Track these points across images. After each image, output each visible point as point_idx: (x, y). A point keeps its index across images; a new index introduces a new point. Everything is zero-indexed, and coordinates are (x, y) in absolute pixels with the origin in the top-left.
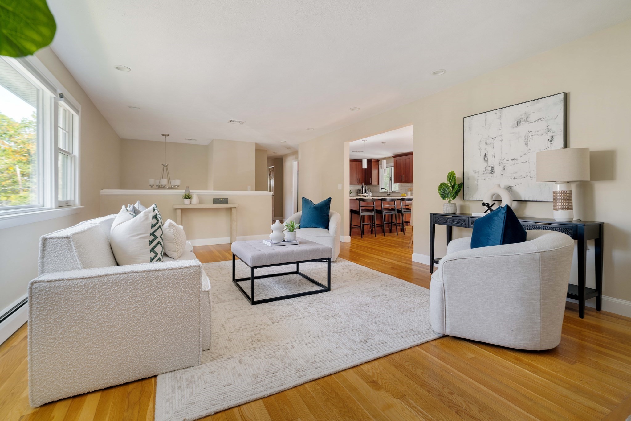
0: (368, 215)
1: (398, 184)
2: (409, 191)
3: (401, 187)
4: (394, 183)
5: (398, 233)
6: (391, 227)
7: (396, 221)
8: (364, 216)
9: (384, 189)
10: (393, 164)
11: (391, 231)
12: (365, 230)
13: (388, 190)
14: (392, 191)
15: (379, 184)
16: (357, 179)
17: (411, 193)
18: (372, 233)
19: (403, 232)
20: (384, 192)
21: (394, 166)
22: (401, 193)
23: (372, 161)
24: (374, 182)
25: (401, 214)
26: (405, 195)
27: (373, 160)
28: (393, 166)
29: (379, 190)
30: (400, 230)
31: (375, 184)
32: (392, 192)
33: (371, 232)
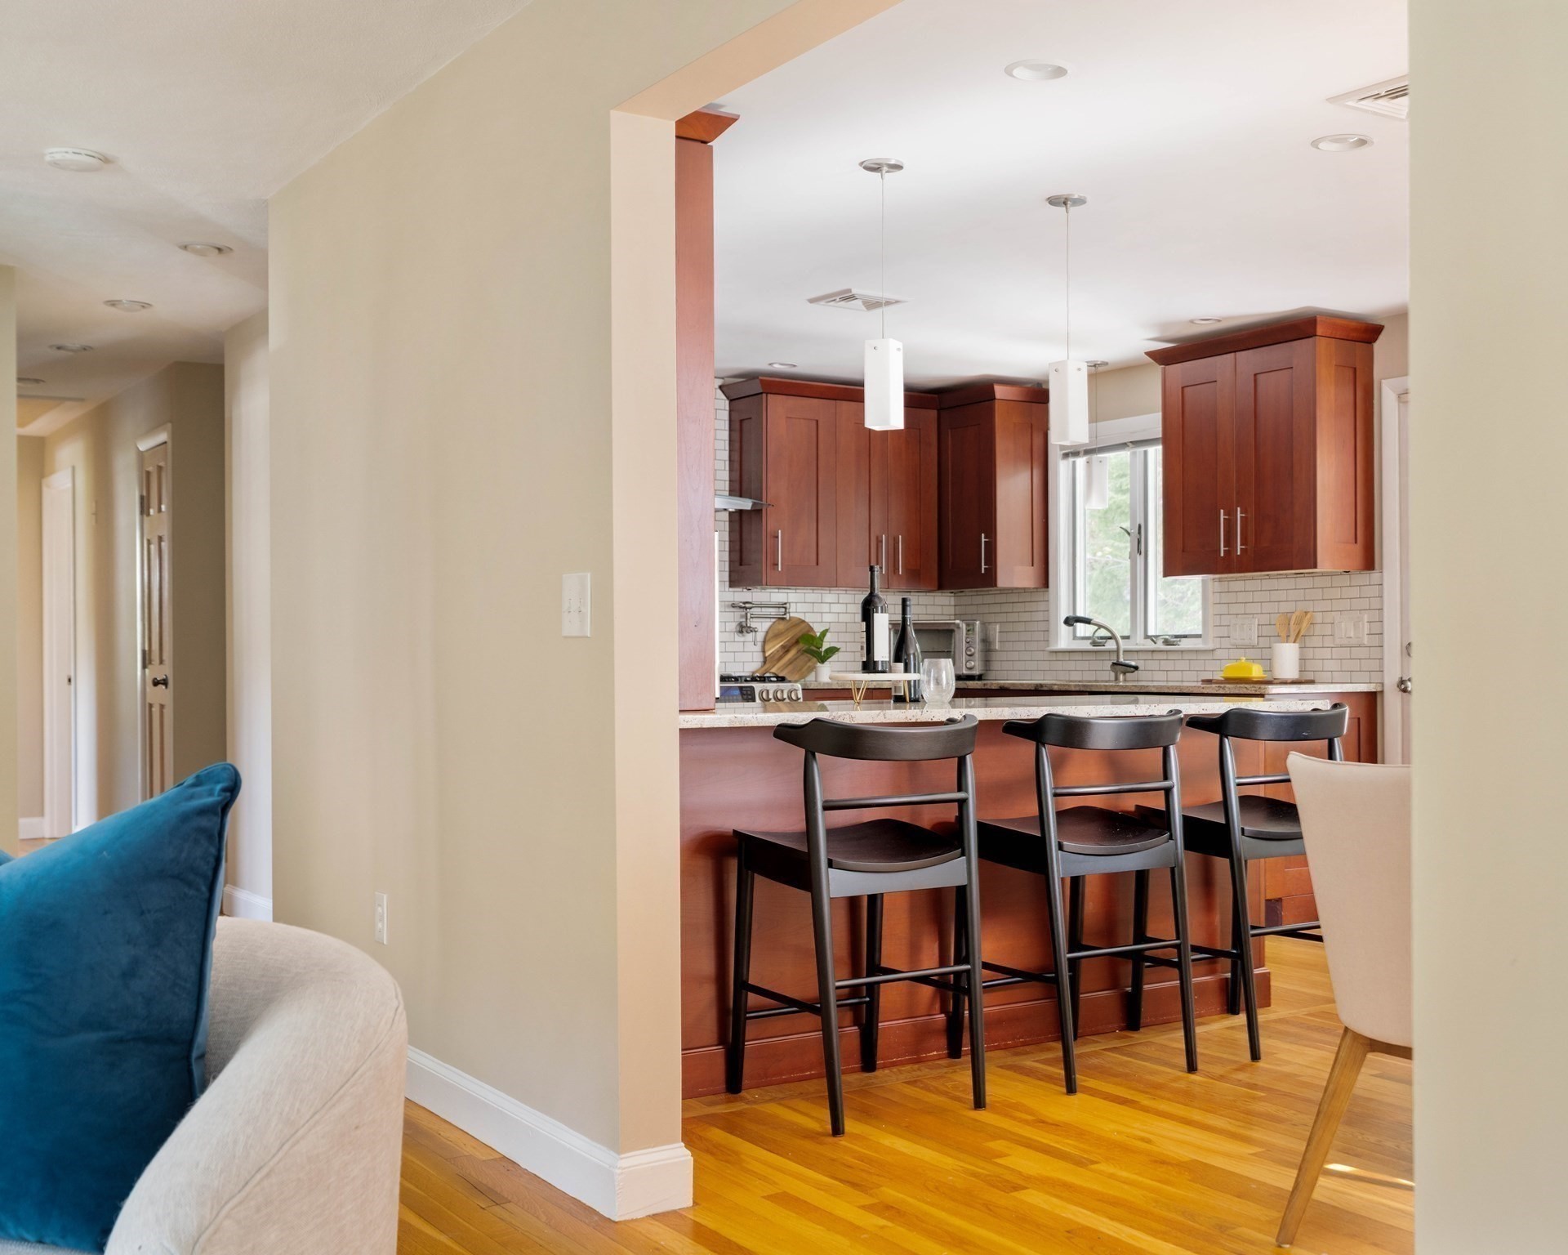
0: (914, 894)
1: (1197, 579)
2: (1287, 639)
3: (1223, 609)
4: (1166, 574)
5: (1199, 1030)
6: (1137, 982)
7: (1180, 931)
8: (873, 899)
9: (1087, 621)
10: (1152, 424)
11: (1131, 1016)
12: (889, 1025)
13: (1120, 627)
14: (1153, 639)
15: (1045, 583)
16: (879, 541)
17: (1303, 660)
18: (954, 1052)
19: (1242, 1019)
20: (1087, 645)
21: (1166, 440)
22: (1219, 654)
23: (991, 397)
24: (1013, 570)
25: (1222, 864)
26: (1256, 672)
27: (1000, 392)
28: (1160, 436)
29: (1047, 632)
30: (1215, 1000)
31: (1018, 584)
32: (1150, 645)
33: (943, 1041)
